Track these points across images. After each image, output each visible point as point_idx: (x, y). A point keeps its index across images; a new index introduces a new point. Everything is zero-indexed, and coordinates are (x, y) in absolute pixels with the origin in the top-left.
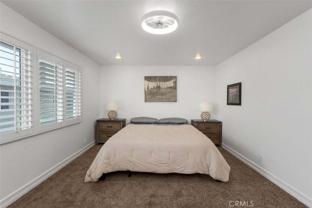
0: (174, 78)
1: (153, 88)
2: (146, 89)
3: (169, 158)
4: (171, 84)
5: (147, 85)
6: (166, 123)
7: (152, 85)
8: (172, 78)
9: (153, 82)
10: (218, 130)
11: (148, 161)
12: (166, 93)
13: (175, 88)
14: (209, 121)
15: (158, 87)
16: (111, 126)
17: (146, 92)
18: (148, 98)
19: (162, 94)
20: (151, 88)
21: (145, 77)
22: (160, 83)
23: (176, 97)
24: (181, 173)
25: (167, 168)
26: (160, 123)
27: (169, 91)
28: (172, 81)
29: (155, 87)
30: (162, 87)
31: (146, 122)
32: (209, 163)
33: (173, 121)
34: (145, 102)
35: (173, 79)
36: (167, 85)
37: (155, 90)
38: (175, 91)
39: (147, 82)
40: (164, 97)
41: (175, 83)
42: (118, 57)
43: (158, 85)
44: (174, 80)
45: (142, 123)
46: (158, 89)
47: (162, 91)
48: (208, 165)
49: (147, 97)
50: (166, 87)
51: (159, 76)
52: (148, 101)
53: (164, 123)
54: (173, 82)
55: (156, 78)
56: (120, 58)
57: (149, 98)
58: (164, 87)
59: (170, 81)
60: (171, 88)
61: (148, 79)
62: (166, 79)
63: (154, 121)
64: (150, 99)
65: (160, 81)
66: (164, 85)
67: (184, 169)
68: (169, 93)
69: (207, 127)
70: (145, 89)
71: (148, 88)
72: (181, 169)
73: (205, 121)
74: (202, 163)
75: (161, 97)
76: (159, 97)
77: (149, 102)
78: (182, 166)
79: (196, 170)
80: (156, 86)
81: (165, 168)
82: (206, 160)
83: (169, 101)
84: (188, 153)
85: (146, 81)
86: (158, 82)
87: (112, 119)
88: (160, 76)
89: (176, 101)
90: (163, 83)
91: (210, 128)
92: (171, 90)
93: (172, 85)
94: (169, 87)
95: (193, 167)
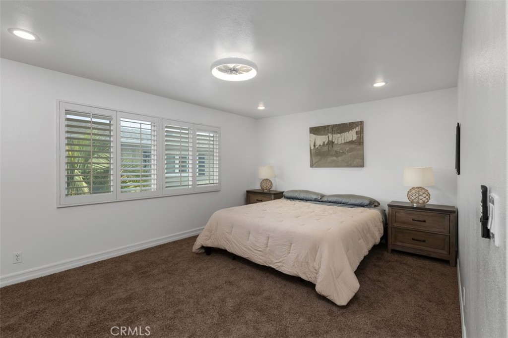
0: (357, 126)
1: (322, 144)
2: (312, 148)
3: (267, 244)
4: (352, 135)
5: (314, 141)
6: (333, 203)
7: (321, 140)
8: (354, 125)
9: (322, 135)
10: (444, 229)
11: (244, 243)
12: (343, 152)
13: (359, 142)
14: (426, 207)
15: (331, 143)
16: (261, 200)
17: (312, 151)
18: (314, 161)
19: (337, 154)
20: (320, 145)
21: (310, 128)
22: (334, 135)
23: (363, 159)
24: (277, 269)
25: (263, 258)
26: (322, 202)
27: (348, 148)
28: (354, 131)
29: (326, 143)
30: (336, 142)
31: (302, 197)
32: (317, 267)
33: (344, 200)
34: (311, 167)
35: (355, 128)
36: (346, 137)
37: (326, 148)
38: (359, 147)
39: (314, 136)
40: (340, 158)
41: (360, 133)
42: (261, 108)
43: (330, 140)
44: (357, 128)
45: (298, 199)
46: (331, 146)
47: (337, 149)
48: (316, 270)
49: (313, 159)
50: (343, 142)
51: (331, 125)
52: (314, 166)
53: (330, 202)
54: (356, 132)
55: (327, 129)
56: (264, 108)
57: (316, 160)
58: (340, 142)
59: (351, 131)
60: (352, 142)
61: (315, 131)
62: (342, 128)
63: (314, 197)
64: (317, 162)
65: (333, 132)
66: (340, 139)
67: (282, 266)
68: (348, 151)
69: (416, 218)
70: (310, 148)
71: (314, 146)
72: (277, 264)
73: (415, 205)
74: (308, 263)
75: (335, 158)
76: (331, 159)
77: (316, 167)
78: (279, 261)
79: (296, 271)
80: (327, 140)
81: (260, 257)
82: (315, 261)
83: (349, 165)
84: (291, 244)
85: (312, 135)
86: (329, 134)
87: (265, 191)
88: (334, 125)
89: (362, 166)
90: (339, 135)
91: (425, 221)
92: (353, 146)
93: (355, 138)
94: (348, 141)
95: (294, 265)
